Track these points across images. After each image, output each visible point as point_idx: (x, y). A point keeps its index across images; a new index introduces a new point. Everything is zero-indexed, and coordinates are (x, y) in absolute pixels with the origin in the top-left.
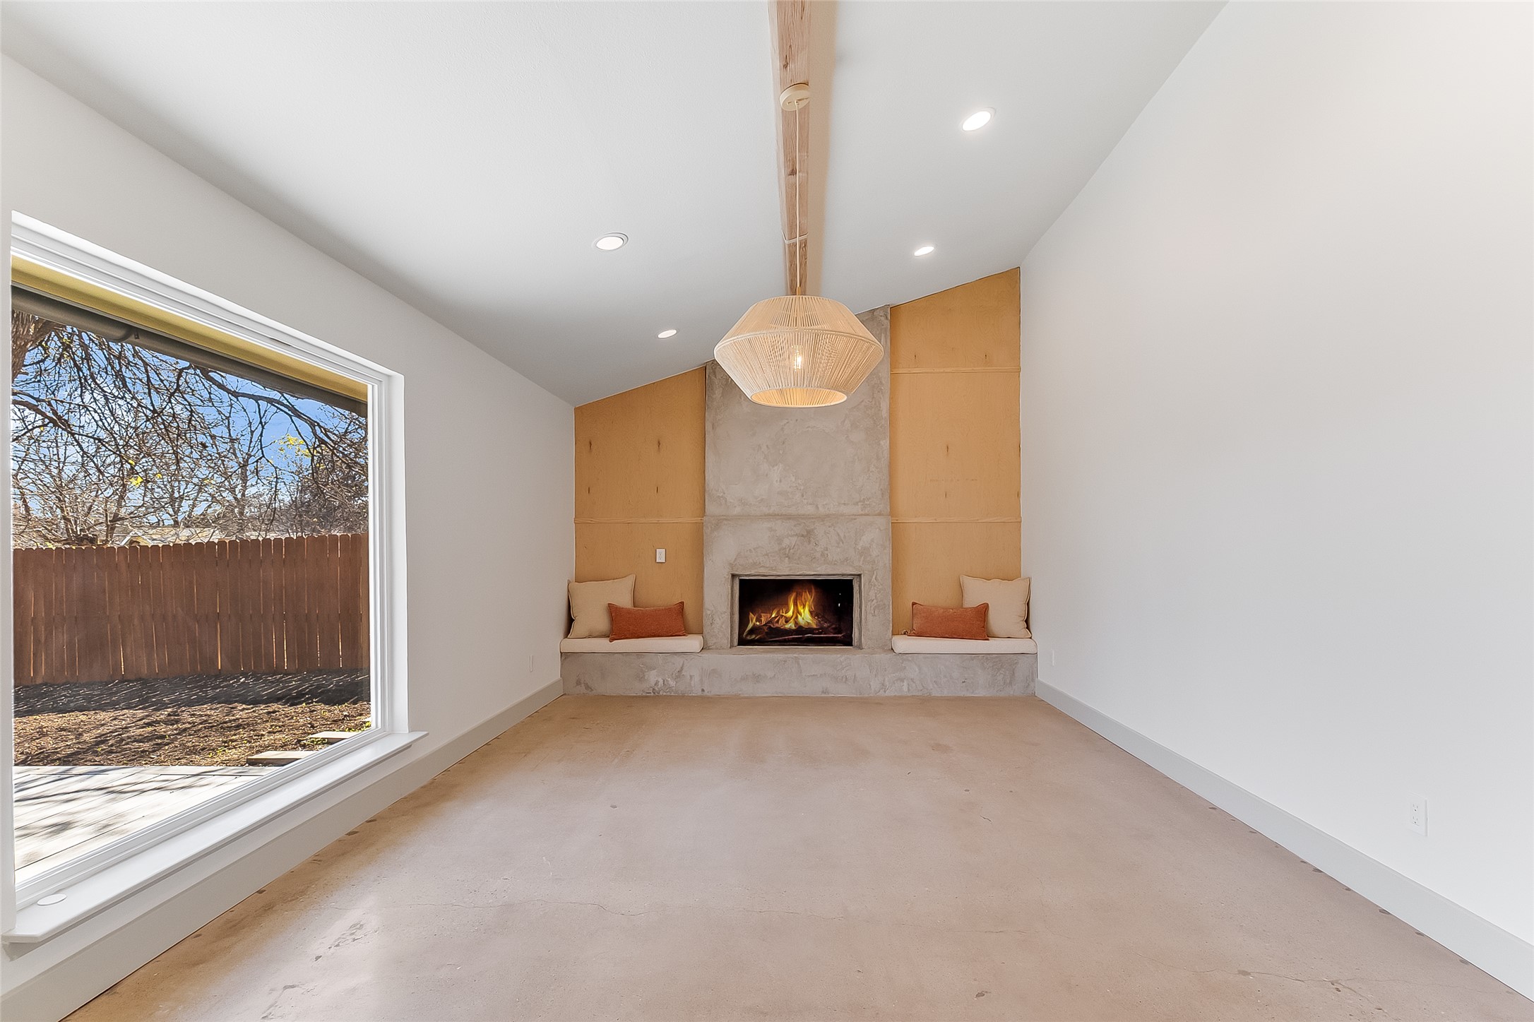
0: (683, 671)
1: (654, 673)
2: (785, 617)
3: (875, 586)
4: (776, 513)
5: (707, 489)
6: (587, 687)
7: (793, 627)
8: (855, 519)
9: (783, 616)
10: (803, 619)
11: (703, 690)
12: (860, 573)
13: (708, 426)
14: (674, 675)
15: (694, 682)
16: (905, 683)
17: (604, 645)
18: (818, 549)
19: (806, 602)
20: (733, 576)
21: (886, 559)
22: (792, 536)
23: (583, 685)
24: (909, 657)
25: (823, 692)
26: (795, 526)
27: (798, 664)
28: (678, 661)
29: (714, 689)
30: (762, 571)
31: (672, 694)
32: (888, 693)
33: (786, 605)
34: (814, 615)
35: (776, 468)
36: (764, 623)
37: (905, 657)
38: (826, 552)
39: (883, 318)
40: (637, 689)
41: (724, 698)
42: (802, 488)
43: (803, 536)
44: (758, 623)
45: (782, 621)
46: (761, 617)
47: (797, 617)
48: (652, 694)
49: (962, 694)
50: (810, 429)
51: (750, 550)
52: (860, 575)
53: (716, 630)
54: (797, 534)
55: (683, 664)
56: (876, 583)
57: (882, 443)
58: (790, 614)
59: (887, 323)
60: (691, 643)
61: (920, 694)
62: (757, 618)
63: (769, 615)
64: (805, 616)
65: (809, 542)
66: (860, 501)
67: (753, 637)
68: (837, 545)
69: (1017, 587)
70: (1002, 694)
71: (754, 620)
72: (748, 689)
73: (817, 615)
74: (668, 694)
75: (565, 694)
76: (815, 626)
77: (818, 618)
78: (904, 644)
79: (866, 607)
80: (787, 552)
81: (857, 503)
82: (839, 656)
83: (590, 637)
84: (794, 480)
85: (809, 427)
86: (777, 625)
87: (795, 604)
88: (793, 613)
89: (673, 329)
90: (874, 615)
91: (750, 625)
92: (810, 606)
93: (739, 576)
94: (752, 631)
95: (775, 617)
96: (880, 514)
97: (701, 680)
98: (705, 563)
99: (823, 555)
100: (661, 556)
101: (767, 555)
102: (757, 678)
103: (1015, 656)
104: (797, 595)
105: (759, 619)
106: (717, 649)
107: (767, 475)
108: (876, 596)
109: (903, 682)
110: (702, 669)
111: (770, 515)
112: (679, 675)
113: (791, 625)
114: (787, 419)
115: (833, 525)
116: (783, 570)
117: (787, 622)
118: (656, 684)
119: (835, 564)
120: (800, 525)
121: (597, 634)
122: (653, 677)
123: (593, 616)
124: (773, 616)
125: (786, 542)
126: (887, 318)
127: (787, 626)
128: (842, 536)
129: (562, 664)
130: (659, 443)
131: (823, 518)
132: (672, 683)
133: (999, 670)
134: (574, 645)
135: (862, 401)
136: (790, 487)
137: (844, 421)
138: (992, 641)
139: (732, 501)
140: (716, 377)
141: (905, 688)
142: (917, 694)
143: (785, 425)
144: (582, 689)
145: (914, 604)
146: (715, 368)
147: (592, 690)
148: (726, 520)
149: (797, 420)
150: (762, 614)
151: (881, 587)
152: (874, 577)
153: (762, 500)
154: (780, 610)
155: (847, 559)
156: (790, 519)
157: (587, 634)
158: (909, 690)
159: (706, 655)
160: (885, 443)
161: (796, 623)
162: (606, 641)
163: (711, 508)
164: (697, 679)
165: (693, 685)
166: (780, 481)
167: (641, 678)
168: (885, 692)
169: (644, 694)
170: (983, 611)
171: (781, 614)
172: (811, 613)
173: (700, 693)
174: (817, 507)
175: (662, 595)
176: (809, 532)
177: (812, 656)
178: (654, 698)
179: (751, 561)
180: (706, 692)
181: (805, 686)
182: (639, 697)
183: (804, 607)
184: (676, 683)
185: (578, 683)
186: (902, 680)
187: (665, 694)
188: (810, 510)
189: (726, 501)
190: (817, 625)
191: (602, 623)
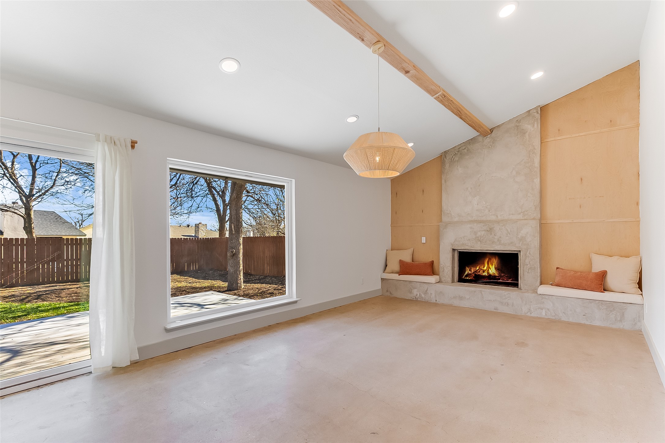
0: (428, 291)
1: (415, 290)
2: (483, 269)
3: (529, 257)
4: (476, 220)
5: (443, 210)
6: (391, 293)
7: (487, 275)
8: (517, 222)
9: (481, 269)
10: (491, 271)
11: (436, 300)
12: (519, 250)
13: (443, 181)
14: (424, 292)
15: (432, 296)
16: (544, 311)
17: (396, 276)
18: (496, 237)
19: (493, 263)
20: (454, 250)
21: (535, 243)
22: (483, 231)
23: (389, 292)
24: (547, 297)
25: (495, 309)
26: (483, 226)
27: (482, 293)
28: (426, 286)
29: (441, 301)
30: (467, 248)
31: (423, 300)
32: (533, 315)
33: (484, 264)
34: (497, 270)
35: (475, 198)
36: (472, 272)
37: (543, 296)
38: (500, 239)
39: (535, 114)
40: (409, 296)
41: (445, 305)
42: (489, 207)
43: (488, 231)
44: (470, 272)
45: (481, 272)
46: (471, 269)
47: (488, 270)
48: (415, 299)
49: (583, 322)
50: (493, 178)
51: (461, 238)
52: (520, 251)
53: (445, 274)
54: (484, 230)
55: (428, 288)
56: (530, 256)
57: (535, 180)
58: (485, 268)
59: (538, 116)
60: (432, 279)
61: (553, 318)
62: (469, 269)
63: (475, 269)
64: (493, 271)
65: (491, 234)
66: (522, 212)
67: (468, 278)
68: (506, 235)
69: (632, 262)
70: (614, 326)
71: (468, 271)
72: (456, 303)
73: (498, 270)
74: (422, 300)
75: (382, 295)
76: (497, 275)
77: (499, 271)
78: (544, 289)
79: (523, 268)
80: (479, 239)
81: (520, 213)
82: (504, 292)
83: (392, 273)
84: (484, 203)
85: (492, 177)
86: (479, 273)
87: (488, 264)
88: (487, 268)
89: (412, 143)
90: (528, 273)
91: (466, 273)
92: (495, 265)
93: (457, 250)
94: (467, 276)
95: (478, 270)
96: (534, 219)
97: (435, 296)
98: (440, 244)
99: (498, 240)
100: (424, 240)
101: (469, 240)
102: (461, 298)
103: (625, 305)
104: (489, 259)
105: (470, 270)
106: (445, 283)
107: (471, 202)
108: (529, 262)
109: (543, 310)
110: (436, 291)
111: (472, 221)
112: (426, 292)
113: (485, 274)
114: (481, 174)
115: (504, 225)
116: (477, 247)
117: (484, 272)
118: (417, 295)
119: (505, 245)
120: (486, 225)
121: (395, 272)
122: (415, 292)
123: (394, 265)
124: (477, 269)
125: (479, 234)
126: (538, 113)
127: (484, 274)
128: (509, 230)
129: (382, 283)
130: (423, 191)
131: (498, 222)
132: (423, 296)
133: (611, 311)
134: (387, 276)
135: (523, 160)
136: (483, 207)
137: (512, 171)
138: (606, 294)
139: (454, 215)
140: (446, 159)
141: (544, 314)
142: (551, 318)
143: (480, 177)
144: (388, 294)
145: (557, 268)
146: (446, 155)
147: (392, 295)
148: (450, 224)
149: (486, 174)
150: (472, 268)
151: (533, 258)
152: (528, 252)
153: (468, 214)
154: (480, 267)
155: (512, 243)
156: (480, 222)
157: (391, 272)
158: (546, 314)
159: (438, 285)
160: (537, 181)
161: (488, 273)
162: (397, 275)
163: (445, 219)
164: (433, 295)
165: (432, 298)
166: (478, 204)
167: (411, 292)
168: (531, 314)
169: (412, 299)
170: (603, 275)
171: (481, 268)
172: (495, 268)
173: (435, 301)
174: (497, 216)
175: (424, 257)
176: (490, 229)
177: (489, 290)
178: (415, 302)
179: (461, 243)
180: (437, 301)
181: (485, 305)
182: (410, 300)
183: (492, 265)
184: (425, 295)
185: (387, 291)
186: (542, 309)
187: (420, 300)
188: (493, 218)
189: (451, 215)
190: (498, 274)
191: (397, 268)
